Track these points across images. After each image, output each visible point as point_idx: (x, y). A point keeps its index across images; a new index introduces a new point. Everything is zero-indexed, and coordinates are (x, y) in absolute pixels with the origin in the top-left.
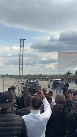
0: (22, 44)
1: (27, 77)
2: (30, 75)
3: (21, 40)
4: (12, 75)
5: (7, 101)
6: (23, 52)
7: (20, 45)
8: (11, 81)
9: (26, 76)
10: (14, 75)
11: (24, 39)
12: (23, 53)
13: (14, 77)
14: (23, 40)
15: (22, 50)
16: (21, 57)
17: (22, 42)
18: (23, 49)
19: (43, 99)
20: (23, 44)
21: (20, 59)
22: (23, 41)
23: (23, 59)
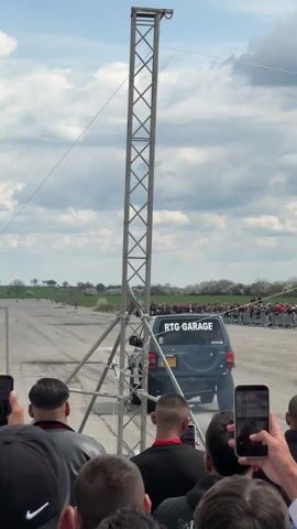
0: (144, 51)
1: (202, 301)
2: (225, 283)
3: (136, 14)
4: (82, 287)
5: (30, 516)
6: (153, 108)
7: (133, 53)
8: (78, 330)
9: (192, 293)
10: (100, 287)
11: (163, 13)
12: (153, 117)
13: (103, 301)
14: (157, 15)
15: (148, 96)
16: (139, 146)
17: (142, 29)
18: (154, 85)
19: (289, 503)
20: (155, 50)
21: (129, 162)
22: (156, 26)
23: (151, 164)
